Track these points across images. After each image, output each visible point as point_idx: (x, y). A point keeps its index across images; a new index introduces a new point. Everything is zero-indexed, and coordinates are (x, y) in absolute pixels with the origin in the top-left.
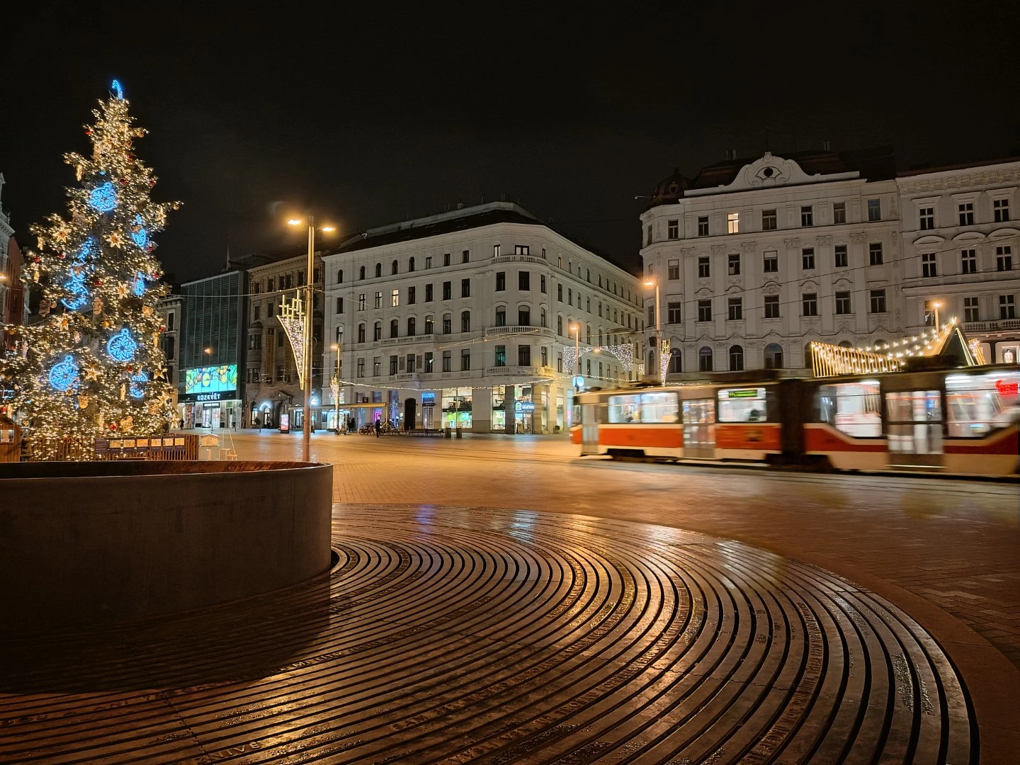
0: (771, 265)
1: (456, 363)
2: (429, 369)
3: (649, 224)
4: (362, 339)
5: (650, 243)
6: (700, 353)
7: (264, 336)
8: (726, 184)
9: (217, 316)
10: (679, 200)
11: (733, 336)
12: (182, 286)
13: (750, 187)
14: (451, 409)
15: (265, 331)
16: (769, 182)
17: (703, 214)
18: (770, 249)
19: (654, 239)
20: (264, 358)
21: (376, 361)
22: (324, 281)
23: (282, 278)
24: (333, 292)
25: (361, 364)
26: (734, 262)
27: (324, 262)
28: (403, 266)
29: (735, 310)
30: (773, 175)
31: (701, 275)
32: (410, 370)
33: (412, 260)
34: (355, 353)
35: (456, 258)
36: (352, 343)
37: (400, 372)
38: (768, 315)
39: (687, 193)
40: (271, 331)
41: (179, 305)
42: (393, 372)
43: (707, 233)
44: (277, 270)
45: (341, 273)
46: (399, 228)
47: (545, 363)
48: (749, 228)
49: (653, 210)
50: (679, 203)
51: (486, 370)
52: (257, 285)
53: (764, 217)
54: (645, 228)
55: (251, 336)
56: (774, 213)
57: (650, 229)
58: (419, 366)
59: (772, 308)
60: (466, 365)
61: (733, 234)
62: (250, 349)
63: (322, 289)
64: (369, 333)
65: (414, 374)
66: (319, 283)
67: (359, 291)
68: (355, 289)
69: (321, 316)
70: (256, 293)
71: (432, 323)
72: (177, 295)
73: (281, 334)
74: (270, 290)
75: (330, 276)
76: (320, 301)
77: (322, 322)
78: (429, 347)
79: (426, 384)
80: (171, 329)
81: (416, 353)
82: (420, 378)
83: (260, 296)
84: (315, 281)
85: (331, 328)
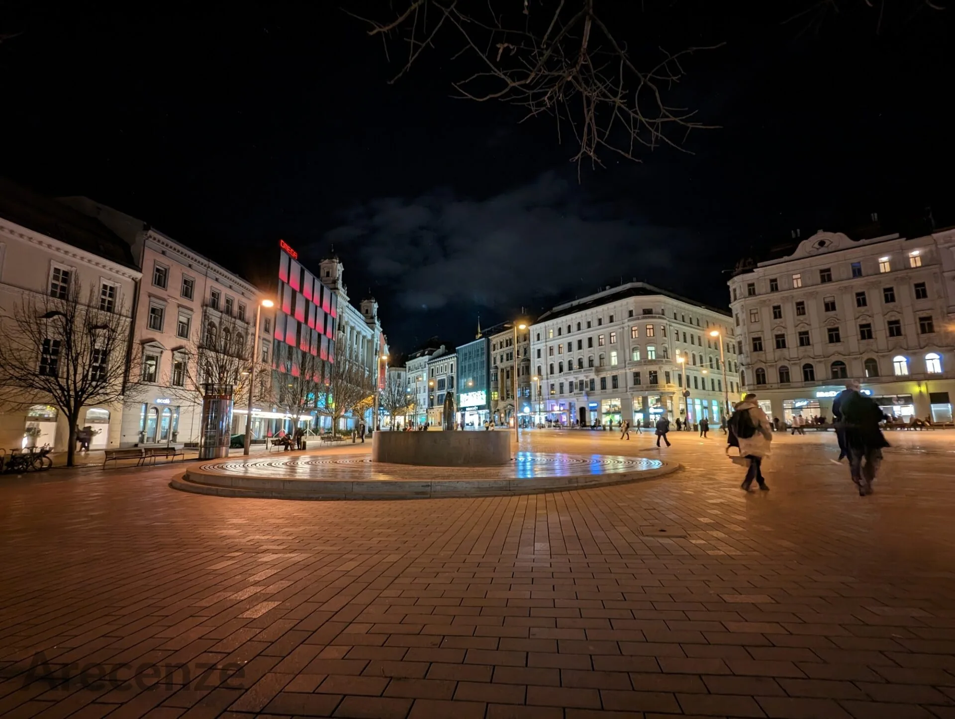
0: (830, 306)
1: (609, 384)
2: (592, 389)
3: (734, 287)
4: (552, 373)
5: (735, 299)
6: (780, 370)
7: (499, 374)
8: (789, 255)
9: (474, 364)
10: (755, 270)
11: (804, 357)
12: (457, 348)
13: (807, 255)
14: (608, 413)
15: (499, 371)
16: (822, 250)
17: (773, 277)
18: (828, 295)
19: (738, 295)
20: (499, 386)
21: (561, 385)
22: (529, 340)
23: (507, 341)
24: (535, 346)
25: (553, 385)
26: (801, 308)
27: (529, 330)
28: (574, 328)
29: (804, 339)
30: (826, 245)
31: (775, 317)
32: (581, 389)
33: (579, 324)
34: (549, 381)
35: (606, 320)
36: (547, 375)
37: (576, 391)
38: (831, 340)
39: (759, 264)
40: (502, 370)
41: (455, 359)
42: (571, 392)
43: (777, 289)
44: (504, 336)
45: (538, 335)
46: (572, 305)
47: (668, 381)
48: (809, 282)
49: (735, 278)
50: (754, 272)
51: (628, 387)
52: (494, 345)
53: (822, 274)
54: (731, 289)
55: (492, 374)
56: (829, 270)
57: (735, 290)
58: (587, 387)
59: (834, 336)
60: (615, 386)
61: (798, 288)
62: (492, 381)
63: (529, 344)
64: (556, 369)
65: (584, 392)
66: (527, 342)
67: (549, 344)
68: (547, 343)
69: (529, 360)
70: (494, 350)
71: (593, 360)
72: (454, 353)
73: (508, 372)
74: (501, 348)
75: (533, 338)
76: (528, 352)
77: (529, 364)
78: (592, 375)
79: (591, 398)
80: (452, 372)
81: (585, 379)
82: (588, 394)
83: (496, 351)
84: (525, 341)
85: (534, 367)
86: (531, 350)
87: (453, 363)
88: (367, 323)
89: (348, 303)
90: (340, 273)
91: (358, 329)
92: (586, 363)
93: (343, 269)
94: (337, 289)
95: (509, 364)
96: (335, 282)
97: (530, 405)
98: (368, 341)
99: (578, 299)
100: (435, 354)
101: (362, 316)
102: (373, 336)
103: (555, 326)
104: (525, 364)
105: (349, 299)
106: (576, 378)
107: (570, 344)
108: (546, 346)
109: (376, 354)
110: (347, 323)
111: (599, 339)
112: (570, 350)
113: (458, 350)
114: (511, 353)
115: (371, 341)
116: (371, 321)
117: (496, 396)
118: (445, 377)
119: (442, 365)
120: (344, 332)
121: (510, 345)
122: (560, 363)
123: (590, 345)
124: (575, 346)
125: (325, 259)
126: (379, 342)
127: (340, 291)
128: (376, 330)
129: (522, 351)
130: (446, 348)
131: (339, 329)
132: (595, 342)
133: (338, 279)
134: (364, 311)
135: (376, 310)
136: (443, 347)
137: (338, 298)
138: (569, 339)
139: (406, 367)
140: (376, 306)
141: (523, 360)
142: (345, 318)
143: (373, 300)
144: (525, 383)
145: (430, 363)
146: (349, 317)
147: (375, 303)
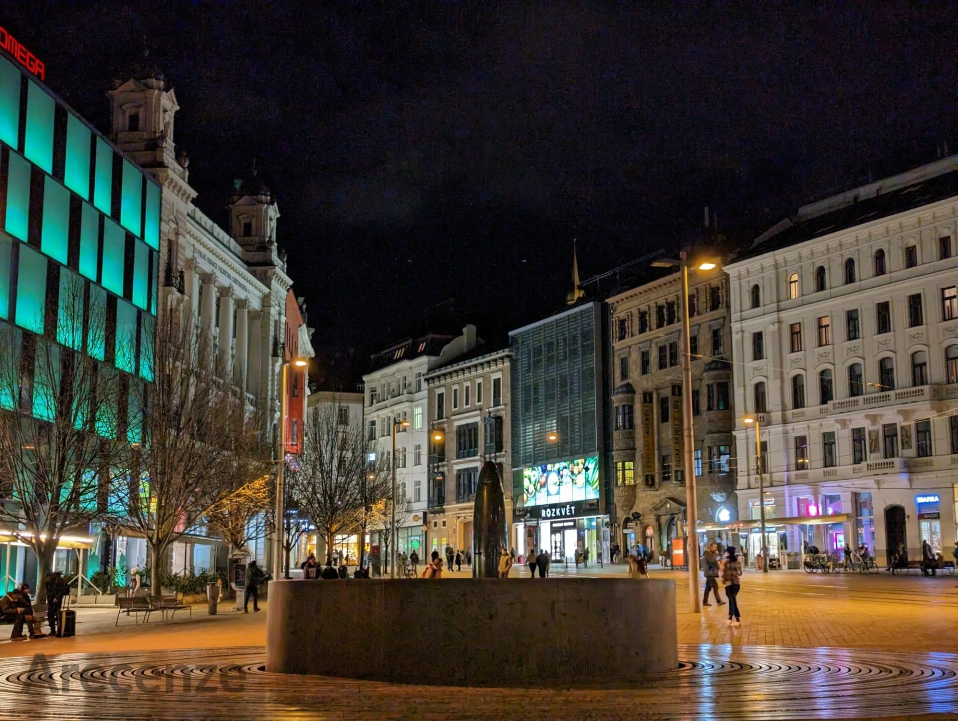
2: (924, 450)
4: (798, 402)
7: (638, 407)
9: (563, 379)
12: (511, 333)
15: (638, 399)
20: (640, 443)
21: (829, 441)
22: (728, 307)
23: (660, 309)
24: (745, 324)
25: (801, 443)
27: (727, 277)
28: (865, 268)
32: (890, 453)
33: (880, 256)
34: (789, 427)
36: (784, 409)
37: (874, 458)
40: (647, 397)
41: (507, 364)
42: (857, 460)
44: (653, 295)
45: (756, 289)
46: (856, 197)
52: (622, 322)
55: (617, 408)
58: (906, 444)
62: (617, 429)
63: (726, 319)
64: (812, 391)
65: (896, 460)
66: (721, 311)
67: (790, 317)
68: (783, 314)
69: (726, 366)
70: (622, 338)
71: (925, 364)
72: (502, 347)
73: (663, 402)
74: (642, 330)
75: (739, 297)
76: (724, 340)
77: (730, 377)
78: (923, 410)
79: (921, 479)
80: (497, 403)
81: (899, 421)
82: (910, 468)
83: (628, 341)
84: (714, 307)
85: (744, 386)
86: (735, 337)
87: (499, 375)
88: (248, 264)
89: (191, 207)
90: (170, 117)
91: (224, 281)
92: (902, 374)
93: (178, 108)
94: (162, 165)
95: (669, 378)
96: (154, 144)
97: (732, 500)
98: (254, 316)
99: (875, 180)
100: (448, 349)
101: (233, 243)
103: (805, 263)
104: (715, 378)
105: (194, 194)
106: (874, 419)
107: (852, 318)
108: (780, 322)
109: (275, 354)
110: (191, 264)
111: (944, 299)
112: (853, 332)
113: (512, 337)
114: (673, 346)
115: (260, 316)
116: (258, 256)
117: (629, 474)
118: (478, 419)
119: (468, 384)
120: (181, 290)
121: (671, 322)
122: (823, 373)
123: (916, 319)
124: (868, 322)
125: (125, 80)
126: (283, 319)
127: (170, 171)
128: (274, 283)
129: (705, 339)
130: (478, 334)
131: (168, 283)
132: (931, 309)
133: (163, 137)
134: (239, 229)
135: (274, 224)
136: (469, 332)
137: (165, 189)
138: (851, 301)
139: (363, 392)
140: (273, 212)
141: (709, 367)
142: (184, 248)
143: (263, 197)
144: (716, 435)
145: (433, 378)
146: (198, 246)
147: (272, 203)
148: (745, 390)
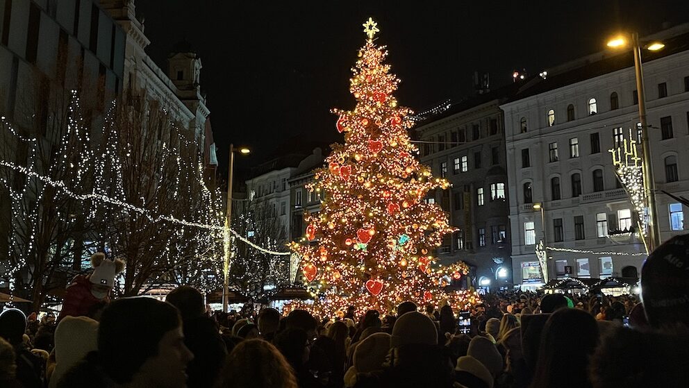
4: (556, 196)
7: (438, 200)
21: (579, 222)
22: (504, 133)
23: (454, 134)
24: (516, 143)
25: (558, 223)
27: (503, 111)
33: (614, 97)
34: (550, 212)
35: (675, 86)
36: (545, 201)
40: (445, 193)
44: (448, 126)
45: (523, 121)
63: (502, 140)
64: (566, 188)
66: (499, 135)
67: (548, 138)
68: (543, 137)
69: (503, 172)
70: (426, 154)
73: (457, 196)
75: (510, 126)
76: (500, 155)
77: (505, 179)
83: (431, 156)
84: (493, 132)
85: (516, 185)
86: (508, 152)
88: (182, 98)
89: (146, 53)
91: (164, 107)
95: (461, 180)
96: (122, 4)
100: (303, 164)
101: (171, 84)
102: (192, 122)
103: (560, 103)
104: (495, 180)
105: (148, 42)
107: (594, 138)
112: (595, 149)
115: (189, 134)
116: (188, 94)
126: (203, 137)
128: (198, 112)
129: (486, 154)
131: (129, 103)
134: (174, 75)
135: (198, 71)
137: (128, 36)
140: (198, 65)
141: (490, 172)
142: (140, 80)
143: (192, 54)
144: (495, 218)
145: (294, 182)
146: (149, 80)
147: (197, 58)
148: (516, 188)
